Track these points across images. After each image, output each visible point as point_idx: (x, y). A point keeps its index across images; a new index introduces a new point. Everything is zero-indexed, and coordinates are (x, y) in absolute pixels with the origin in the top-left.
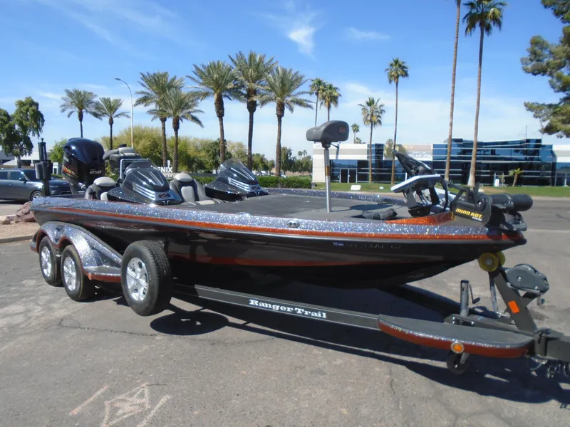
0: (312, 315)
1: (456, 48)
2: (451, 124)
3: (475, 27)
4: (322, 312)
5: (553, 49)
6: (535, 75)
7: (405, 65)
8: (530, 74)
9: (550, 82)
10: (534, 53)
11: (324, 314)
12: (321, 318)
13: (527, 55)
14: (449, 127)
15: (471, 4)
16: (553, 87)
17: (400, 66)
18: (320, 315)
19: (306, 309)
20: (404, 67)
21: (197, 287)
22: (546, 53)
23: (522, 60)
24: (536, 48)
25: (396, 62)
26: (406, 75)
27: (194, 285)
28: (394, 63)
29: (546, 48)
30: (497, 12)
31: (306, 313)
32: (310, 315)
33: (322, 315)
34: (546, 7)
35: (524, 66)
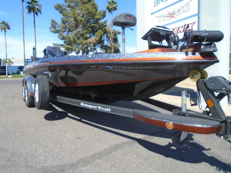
0: (105, 110)
1: (23, 19)
2: (24, 50)
3: (31, 12)
4: (109, 108)
5: (59, 25)
6: (54, 33)
7: (8, 24)
8: (53, 33)
9: (58, 36)
10: (53, 25)
11: (110, 109)
12: (108, 111)
13: (51, 26)
14: (24, 51)
15: (29, 3)
16: (59, 38)
17: (5, 24)
18: (108, 110)
19: (102, 107)
20: (8, 25)
21: (58, 97)
22: (57, 26)
23: (50, 27)
24: (54, 24)
25: (4, 22)
26: (9, 28)
27: (56, 96)
28: (2, 22)
29: (57, 24)
30: (39, 8)
31: (102, 109)
32: (104, 110)
33: (109, 110)
34: (56, 9)
35: (51, 30)
